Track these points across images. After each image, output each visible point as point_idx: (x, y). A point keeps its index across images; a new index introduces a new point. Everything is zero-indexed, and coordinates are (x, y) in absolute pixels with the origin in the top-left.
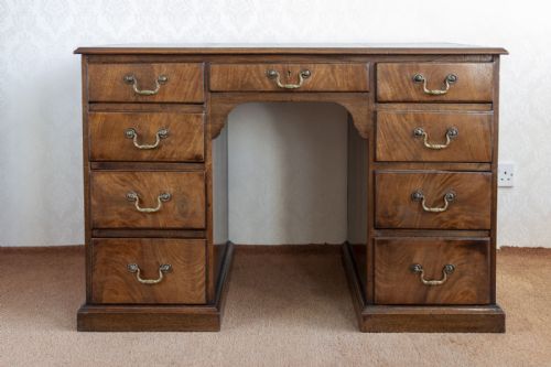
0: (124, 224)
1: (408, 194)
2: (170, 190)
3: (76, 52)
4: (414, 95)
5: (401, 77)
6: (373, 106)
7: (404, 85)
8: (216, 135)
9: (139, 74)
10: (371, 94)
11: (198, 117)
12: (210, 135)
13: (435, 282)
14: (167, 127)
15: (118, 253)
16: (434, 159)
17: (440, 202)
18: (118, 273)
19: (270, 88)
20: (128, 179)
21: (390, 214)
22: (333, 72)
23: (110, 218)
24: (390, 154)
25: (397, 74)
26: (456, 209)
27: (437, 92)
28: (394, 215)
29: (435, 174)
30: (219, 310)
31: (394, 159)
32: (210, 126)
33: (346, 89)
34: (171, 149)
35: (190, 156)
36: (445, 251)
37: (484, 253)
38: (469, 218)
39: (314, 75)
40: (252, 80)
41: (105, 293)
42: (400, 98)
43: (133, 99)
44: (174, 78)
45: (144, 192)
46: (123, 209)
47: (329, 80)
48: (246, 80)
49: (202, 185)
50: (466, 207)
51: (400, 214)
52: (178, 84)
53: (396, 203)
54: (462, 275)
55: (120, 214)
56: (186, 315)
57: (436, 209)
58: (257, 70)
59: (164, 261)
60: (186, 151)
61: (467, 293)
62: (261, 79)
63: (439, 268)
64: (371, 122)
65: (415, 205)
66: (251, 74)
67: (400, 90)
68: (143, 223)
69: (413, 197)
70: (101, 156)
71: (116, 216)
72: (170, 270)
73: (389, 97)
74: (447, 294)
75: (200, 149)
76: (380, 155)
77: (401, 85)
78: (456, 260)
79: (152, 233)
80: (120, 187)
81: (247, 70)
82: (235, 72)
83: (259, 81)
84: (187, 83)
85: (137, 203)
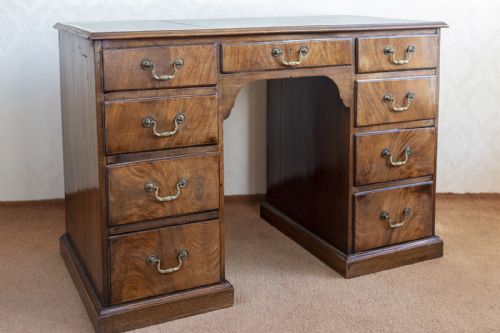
0: (143, 216)
1: (379, 153)
2: (186, 175)
4: (386, 66)
5: (376, 50)
6: (354, 77)
7: (378, 57)
8: (227, 115)
9: (155, 60)
10: (353, 67)
11: (212, 99)
12: (221, 116)
13: (398, 225)
14: (184, 111)
15: (137, 247)
16: (397, 120)
17: (401, 156)
19: (275, 66)
20: (146, 170)
21: (367, 171)
22: (325, 48)
23: (128, 213)
24: (366, 118)
26: (413, 160)
27: (402, 62)
28: (369, 173)
29: (398, 133)
31: (370, 123)
32: (221, 107)
33: (335, 63)
34: (187, 133)
35: (205, 139)
36: (404, 197)
37: (429, 194)
38: (420, 167)
39: (310, 52)
40: (259, 60)
41: (125, 290)
42: (375, 69)
43: (150, 85)
44: (189, 61)
45: (162, 180)
46: (141, 202)
47: (322, 55)
48: (254, 59)
49: (216, 166)
50: (419, 158)
51: (373, 171)
52: (194, 67)
53: (371, 162)
54: (415, 215)
55: (139, 206)
56: (204, 296)
57: (399, 163)
58: (264, 50)
59: (181, 248)
60: (200, 135)
61: (418, 229)
62: (267, 57)
63: (400, 212)
65: (384, 161)
66: (259, 53)
67: (375, 62)
68: (161, 213)
69: (383, 155)
70: (119, 149)
71: (134, 210)
72: (188, 255)
73: (367, 69)
74: (405, 233)
75: (213, 131)
76: (360, 121)
77: (376, 58)
78: (411, 203)
79: (168, 221)
80: (138, 179)
81: (255, 49)
82: (245, 52)
83: (265, 60)
84: (202, 65)
85: (157, 192)
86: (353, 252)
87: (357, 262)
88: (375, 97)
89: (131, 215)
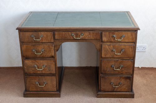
0: (34, 73)
1: (110, 66)
2: (45, 64)
3: (17, 29)
4: (113, 40)
5: (109, 36)
6: (101, 43)
7: (110, 38)
8: (57, 50)
9: (35, 35)
10: (101, 40)
11: (52, 46)
12: (56, 51)
13: (117, 87)
14: (44, 48)
15: (33, 79)
16: (117, 57)
17: (119, 68)
18: (33, 84)
19: (72, 38)
20: (34, 62)
22: (90, 34)
24: (106, 56)
25: (108, 35)
26: (123, 69)
27: (119, 40)
28: (106, 71)
29: (118, 61)
30: (60, 93)
31: (107, 57)
32: (55, 48)
33: (94, 39)
34: (45, 54)
35: (50, 56)
36: (120, 79)
37: (130, 79)
38: (126, 71)
39: (84, 35)
40: (67, 37)
41: (30, 89)
42: (109, 41)
44: (45, 36)
45: (38, 65)
46: (33, 69)
47: (89, 36)
48: (65, 36)
49: (54, 63)
50: (126, 69)
51: (108, 70)
53: (107, 68)
54: (124, 85)
55: (32, 70)
56: (51, 94)
57: (118, 70)
58: (68, 34)
59: (45, 81)
60: (50, 55)
61: (125, 89)
62: (69, 36)
63: (118, 83)
64: (101, 47)
65: (112, 68)
67: (109, 39)
68: (39, 72)
69: (111, 66)
70: (26, 56)
71: (31, 71)
72: (47, 83)
73: (106, 41)
74: (120, 89)
75: (53, 54)
76: (103, 56)
77: (109, 38)
78: (123, 81)
79: (41, 75)
80: (32, 64)
81: (66, 34)
82: (62, 34)
83: (69, 37)
84: (49, 37)
85: (37, 68)
86: (100, 91)
87: (101, 94)
88: (109, 50)
89: (30, 72)
